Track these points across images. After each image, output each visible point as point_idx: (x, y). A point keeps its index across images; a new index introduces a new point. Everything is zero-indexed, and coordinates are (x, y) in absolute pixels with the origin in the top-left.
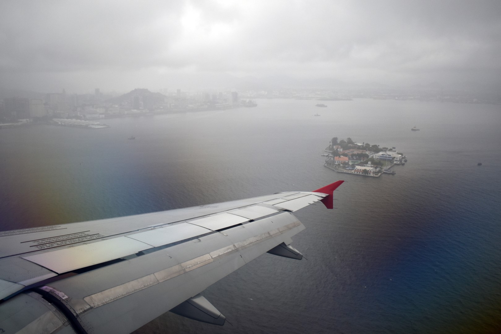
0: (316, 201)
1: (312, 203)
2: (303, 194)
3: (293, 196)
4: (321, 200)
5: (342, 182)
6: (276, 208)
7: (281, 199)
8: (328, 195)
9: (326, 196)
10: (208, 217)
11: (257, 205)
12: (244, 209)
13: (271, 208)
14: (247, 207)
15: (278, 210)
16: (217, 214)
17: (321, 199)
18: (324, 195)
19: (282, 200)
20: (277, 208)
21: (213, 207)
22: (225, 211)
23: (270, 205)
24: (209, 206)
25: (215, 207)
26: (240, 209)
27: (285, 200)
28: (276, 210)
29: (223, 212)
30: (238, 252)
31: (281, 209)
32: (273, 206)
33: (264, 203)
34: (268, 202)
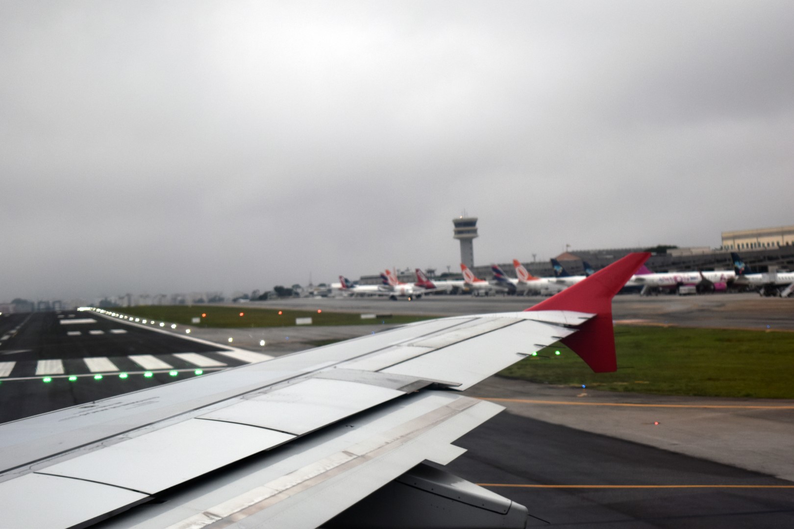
0: (548, 341)
2: (494, 320)
3: (454, 333)
6: (391, 382)
7: (409, 345)
8: (590, 316)
9: (582, 321)
10: (122, 440)
11: (311, 377)
12: (263, 397)
13: (375, 385)
14: (274, 387)
15: (400, 389)
16: (155, 426)
17: (565, 333)
18: (576, 318)
19: (411, 348)
20: (395, 381)
21: (133, 403)
22: (187, 414)
23: (363, 371)
24: (120, 403)
25: (144, 402)
26: (247, 399)
27: (423, 347)
28: (392, 388)
29: (178, 417)
30: (233, 525)
31: (412, 384)
32: (376, 374)
33: (339, 366)
34: (356, 361)
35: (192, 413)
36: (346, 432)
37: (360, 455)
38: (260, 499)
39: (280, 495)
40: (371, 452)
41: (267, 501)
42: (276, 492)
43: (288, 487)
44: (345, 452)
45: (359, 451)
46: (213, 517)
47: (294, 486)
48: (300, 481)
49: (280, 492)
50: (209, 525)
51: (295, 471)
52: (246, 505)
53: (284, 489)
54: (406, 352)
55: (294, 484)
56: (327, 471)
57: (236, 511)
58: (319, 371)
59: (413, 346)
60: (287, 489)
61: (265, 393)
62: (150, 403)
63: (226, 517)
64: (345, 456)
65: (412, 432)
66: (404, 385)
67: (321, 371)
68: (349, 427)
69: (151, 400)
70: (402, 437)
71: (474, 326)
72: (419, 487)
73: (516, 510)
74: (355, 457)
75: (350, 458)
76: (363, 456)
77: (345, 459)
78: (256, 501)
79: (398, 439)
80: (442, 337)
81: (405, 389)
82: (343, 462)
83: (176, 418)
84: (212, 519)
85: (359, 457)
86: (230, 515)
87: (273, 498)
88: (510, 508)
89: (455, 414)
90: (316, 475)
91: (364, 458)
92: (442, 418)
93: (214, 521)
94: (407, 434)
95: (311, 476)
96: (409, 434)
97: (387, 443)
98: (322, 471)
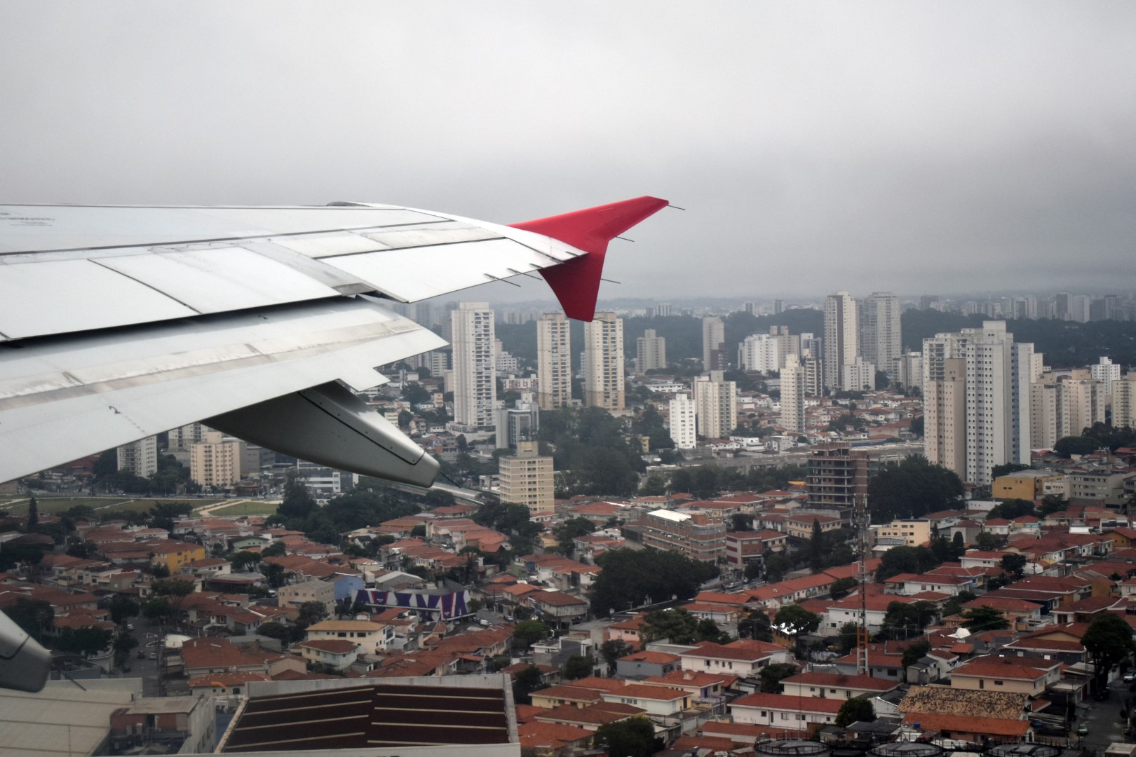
0: (524, 268)
1: (502, 273)
2: (470, 228)
3: (421, 233)
4: (545, 272)
5: (661, 204)
6: (327, 276)
7: (362, 235)
8: (580, 253)
9: (569, 257)
11: (238, 245)
12: (175, 255)
13: (309, 274)
14: (192, 246)
15: (336, 288)
16: (39, 256)
17: (545, 264)
18: (563, 251)
20: (333, 276)
21: (22, 219)
22: (81, 252)
23: (300, 254)
24: (7, 214)
25: (35, 221)
26: (155, 253)
27: (377, 241)
28: (327, 284)
29: (69, 252)
30: (94, 396)
31: (351, 286)
32: (314, 261)
33: (274, 240)
34: (295, 239)
35: (87, 252)
36: (258, 324)
37: (264, 353)
38: (134, 374)
39: (158, 376)
40: (278, 353)
41: (140, 378)
42: (155, 371)
43: (171, 368)
44: (249, 346)
45: (265, 349)
46: (73, 380)
47: (177, 369)
48: (185, 365)
49: (159, 372)
50: (66, 388)
51: (184, 352)
52: (116, 376)
53: (165, 369)
54: (356, 242)
55: (179, 367)
56: (221, 362)
57: (102, 380)
58: (249, 240)
59: (366, 237)
60: (169, 371)
61: (178, 250)
62: (42, 224)
63: (88, 385)
64: (247, 350)
65: (333, 343)
66: (341, 284)
67: (252, 240)
68: (262, 318)
69: (45, 222)
70: (320, 345)
71: (444, 230)
72: (323, 407)
73: (427, 463)
74: (258, 354)
75: (253, 354)
76: (267, 356)
77: (247, 353)
78: (129, 375)
79: (313, 347)
80: (404, 234)
81: (341, 289)
82: (243, 356)
83: (66, 253)
84: (71, 382)
85: (263, 355)
86: (94, 384)
87: (150, 376)
88: (421, 458)
89: (389, 336)
90: (207, 362)
91: (268, 358)
92: (372, 336)
93: (73, 385)
94: (326, 345)
95: (201, 363)
96: (329, 344)
97: (300, 348)
98: (216, 361)
